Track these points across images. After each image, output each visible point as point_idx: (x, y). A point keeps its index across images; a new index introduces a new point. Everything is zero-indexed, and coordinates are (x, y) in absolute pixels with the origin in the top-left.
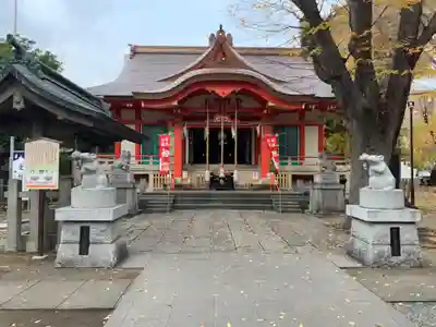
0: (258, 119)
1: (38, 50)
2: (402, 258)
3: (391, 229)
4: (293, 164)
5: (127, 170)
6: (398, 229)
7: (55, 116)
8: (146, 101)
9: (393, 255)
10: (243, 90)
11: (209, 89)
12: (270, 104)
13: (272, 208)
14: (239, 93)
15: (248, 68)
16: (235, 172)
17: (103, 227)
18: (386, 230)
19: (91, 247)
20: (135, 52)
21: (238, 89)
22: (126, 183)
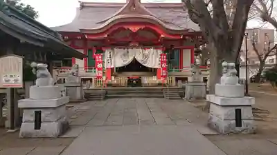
1: (22, 4)
2: (243, 127)
3: (236, 110)
4: (176, 71)
5: (77, 75)
6: (240, 109)
8: (88, 34)
9: (237, 126)
10: (146, 27)
11: (126, 27)
12: (162, 36)
13: (163, 97)
14: (144, 29)
15: (149, 14)
17: (51, 111)
18: (233, 110)
19: (42, 125)
20: (83, 6)
21: (143, 27)
22: (76, 83)
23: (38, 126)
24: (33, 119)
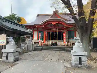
0: (63, 29)
2: (82, 65)
3: (79, 57)
4: (72, 40)
5: (31, 41)
6: (81, 57)
7: (5, 29)
8: (37, 26)
9: (79, 64)
11: (51, 23)
12: (65, 26)
13: (65, 51)
14: (58, 23)
16: (57, 42)
17: (11, 53)
18: (78, 57)
19: (9, 58)
20: (38, 16)
21: (57, 23)
22: (31, 44)
23: (7, 59)
24: (6, 56)
